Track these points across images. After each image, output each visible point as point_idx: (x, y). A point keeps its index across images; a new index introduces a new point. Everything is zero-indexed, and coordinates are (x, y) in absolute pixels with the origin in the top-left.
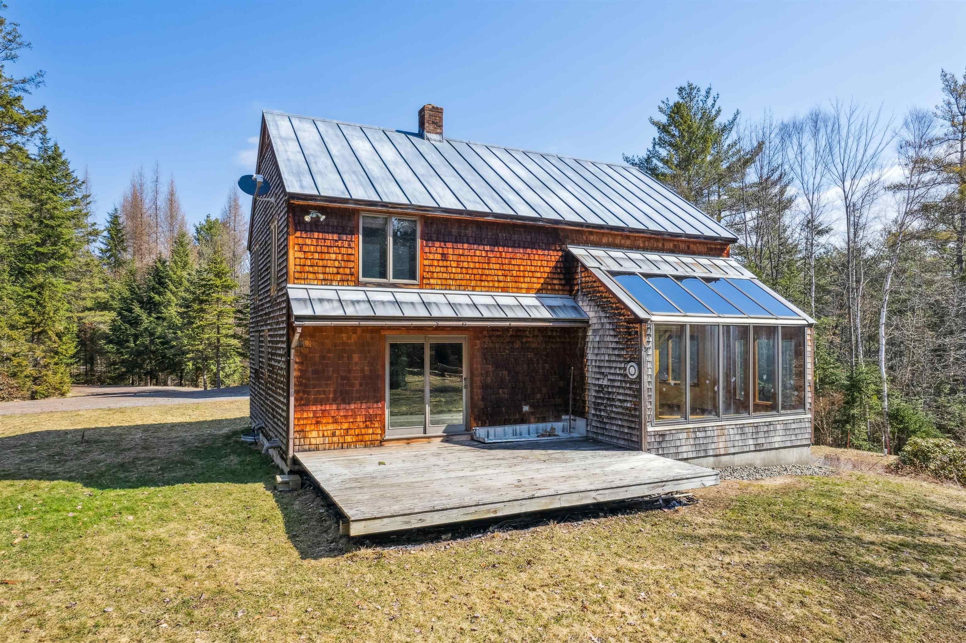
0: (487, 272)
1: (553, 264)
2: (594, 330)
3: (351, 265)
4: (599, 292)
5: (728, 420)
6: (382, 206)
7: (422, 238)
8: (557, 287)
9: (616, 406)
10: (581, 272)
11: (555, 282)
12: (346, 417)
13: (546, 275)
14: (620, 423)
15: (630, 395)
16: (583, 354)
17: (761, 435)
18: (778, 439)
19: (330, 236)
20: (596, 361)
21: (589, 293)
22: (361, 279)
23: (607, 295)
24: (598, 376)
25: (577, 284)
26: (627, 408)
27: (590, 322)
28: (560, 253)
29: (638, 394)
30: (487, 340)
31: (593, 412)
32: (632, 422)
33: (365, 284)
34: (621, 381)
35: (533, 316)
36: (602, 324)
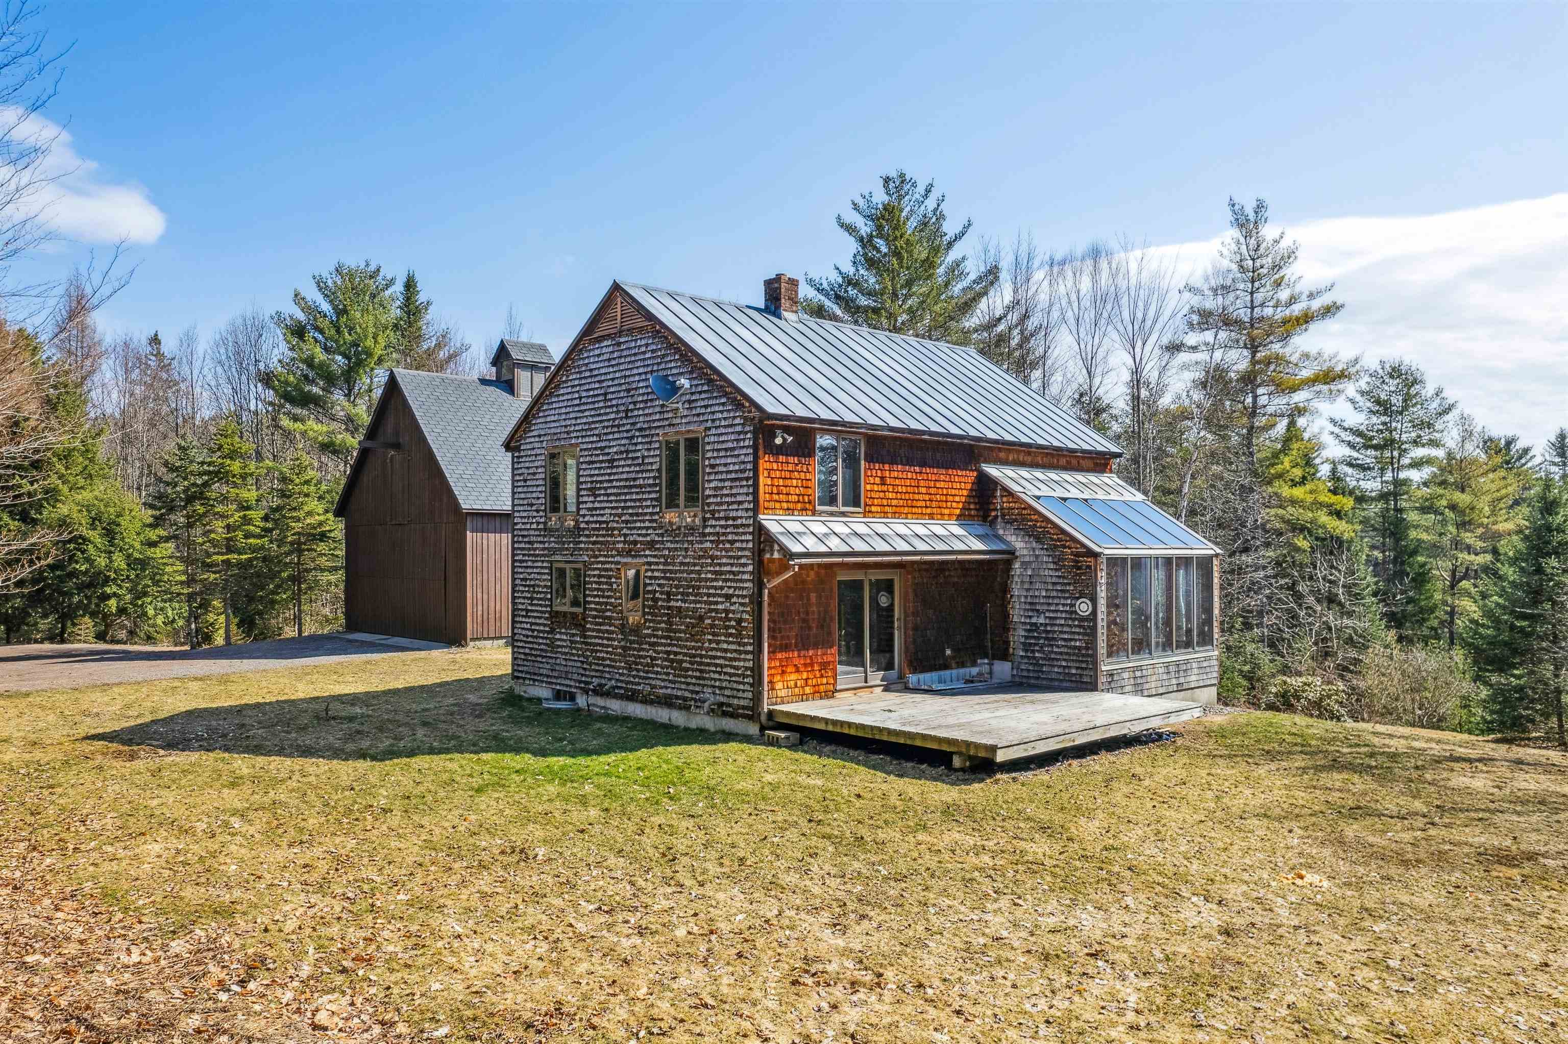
0: (916, 497)
1: (969, 486)
2: (1023, 563)
3: (810, 491)
4: (1031, 520)
5: (1158, 657)
6: (842, 426)
7: (865, 460)
8: (973, 512)
9: (1058, 646)
10: (1002, 496)
11: (972, 506)
12: (805, 665)
13: (963, 499)
14: (1064, 664)
15: (1079, 634)
16: (1005, 589)
17: (1182, 674)
18: (1194, 678)
19: (791, 459)
20: (1026, 597)
21: (1016, 520)
22: (818, 508)
23: (1043, 524)
24: (1030, 614)
25: (996, 509)
26: (1075, 647)
27: (1017, 554)
28: (975, 474)
29: (1092, 632)
30: (917, 574)
31: (1022, 653)
32: (1082, 661)
33: (821, 513)
34: (1065, 619)
35: (956, 548)
36: (1037, 556)
